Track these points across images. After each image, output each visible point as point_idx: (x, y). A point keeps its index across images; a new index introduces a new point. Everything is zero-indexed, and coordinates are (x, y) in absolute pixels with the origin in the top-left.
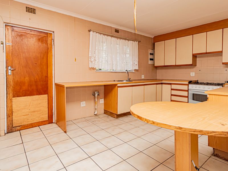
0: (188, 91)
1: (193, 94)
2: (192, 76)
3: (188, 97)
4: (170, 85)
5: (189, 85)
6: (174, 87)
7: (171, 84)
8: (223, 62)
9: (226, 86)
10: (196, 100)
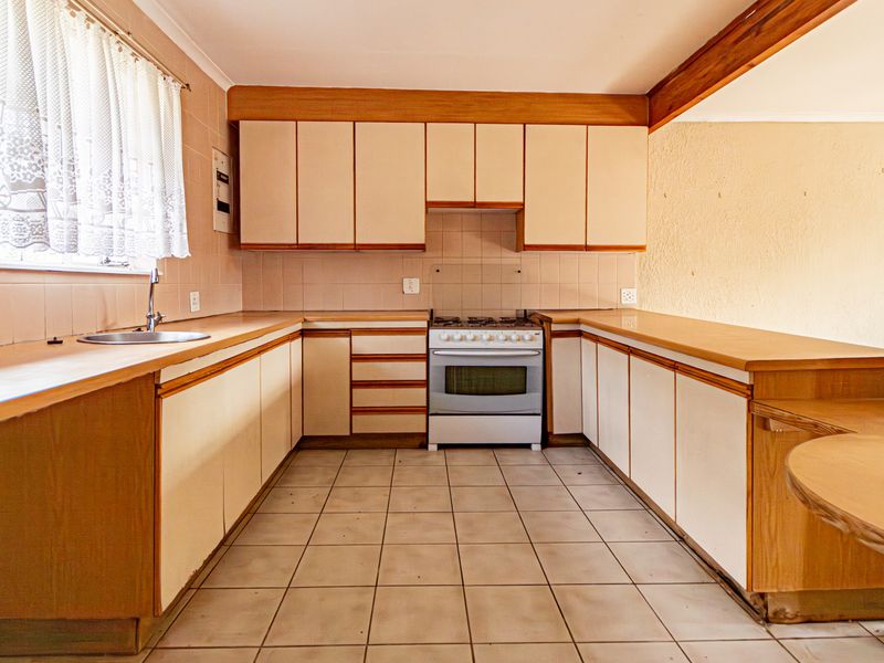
0: (426, 357)
1: (447, 368)
2: (410, 292)
3: (426, 384)
4: (348, 339)
5: (431, 331)
6: (364, 344)
7: (348, 333)
8: (526, 243)
9: (555, 328)
10: (458, 393)
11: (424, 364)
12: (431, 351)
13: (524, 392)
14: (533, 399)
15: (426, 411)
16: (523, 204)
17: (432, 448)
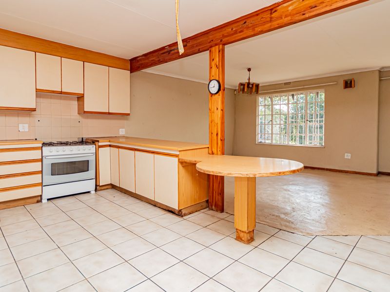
0: (42, 160)
1: (52, 164)
2: (23, 131)
3: (41, 172)
5: (43, 148)
8: (85, 110)
9: (100, 144)
10: (57, 175)
11: (41, 163)
12: (44, 158)
13: (88, 170)
14: (91, 173)
15: (41, 184)
16: (84, 94)
17: (44, 201)
